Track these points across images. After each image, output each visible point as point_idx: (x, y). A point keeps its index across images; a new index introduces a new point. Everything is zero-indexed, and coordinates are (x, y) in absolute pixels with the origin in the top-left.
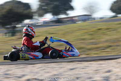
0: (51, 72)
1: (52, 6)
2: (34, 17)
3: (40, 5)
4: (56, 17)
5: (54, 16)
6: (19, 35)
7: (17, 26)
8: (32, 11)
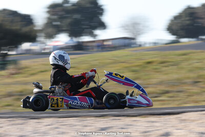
0: (68, 133)
1: (68, 21)
2: (38, 39)
3: (49, 18)
4: (76, 40)
5: (72, 38)
6: (12, 69)
7: (10, 53)
8: (35, 28)
